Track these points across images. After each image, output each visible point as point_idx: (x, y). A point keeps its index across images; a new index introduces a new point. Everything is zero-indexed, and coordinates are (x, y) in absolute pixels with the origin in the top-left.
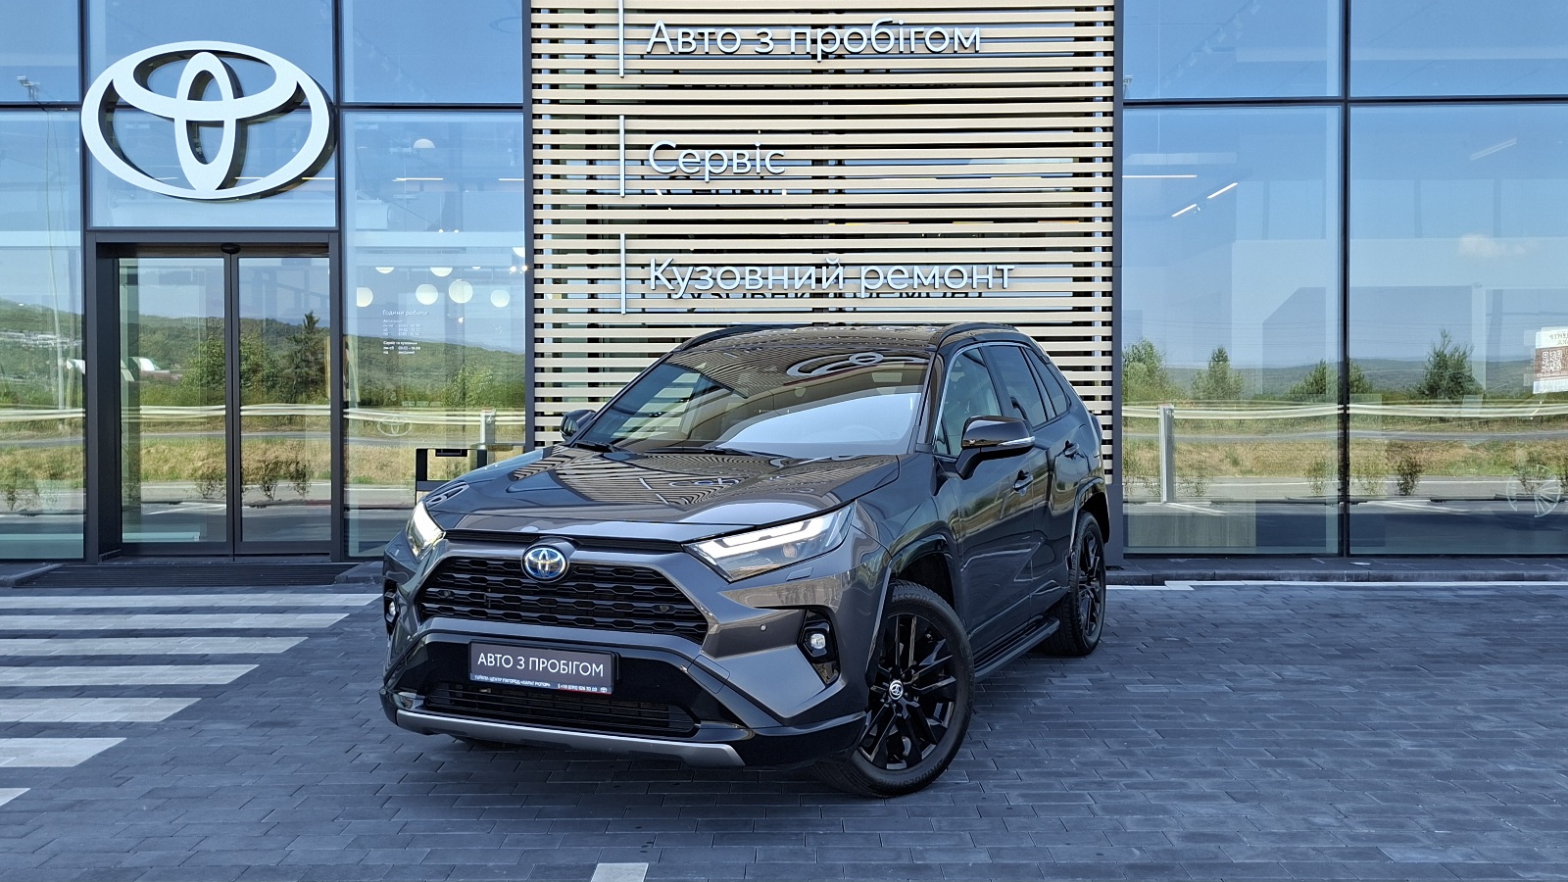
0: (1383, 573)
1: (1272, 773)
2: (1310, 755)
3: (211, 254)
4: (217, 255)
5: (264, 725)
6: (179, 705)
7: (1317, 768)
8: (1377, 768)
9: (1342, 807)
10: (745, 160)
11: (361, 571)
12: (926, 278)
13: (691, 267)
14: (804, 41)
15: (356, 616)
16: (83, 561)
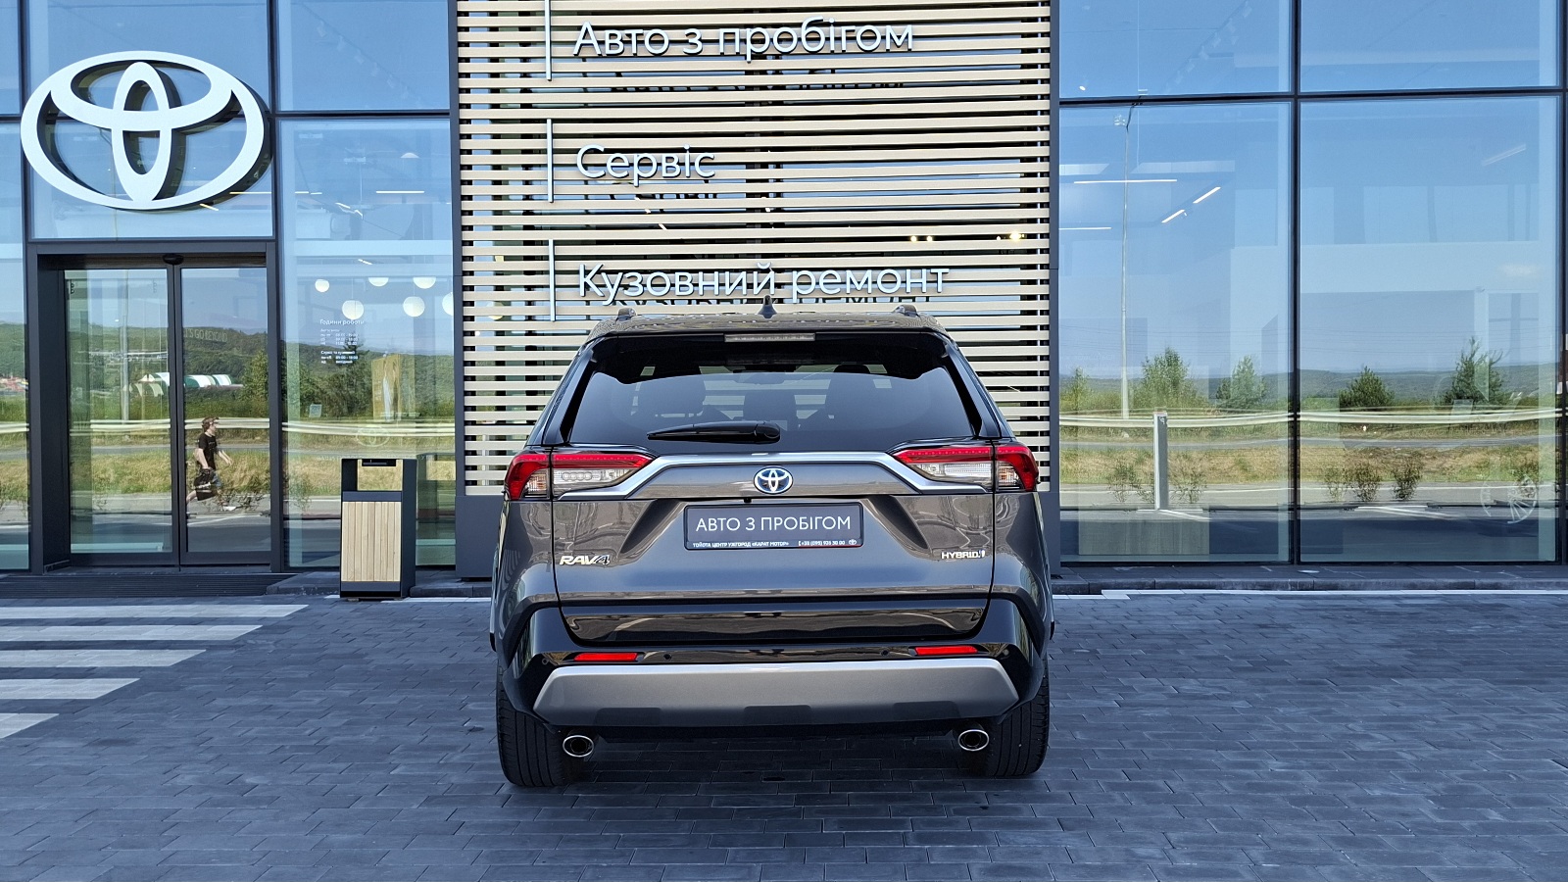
0: (1329, 581)
1: (1117, 797)
3: (154, 265)
4: (160, 265)
5: (102, 743)
7: (1168, 792)
8: (1232, 792)
10: (674, 164)
11: (294, 582)
12: (859, 283)
13: (621, 274)
14: (733, 41)
15: (270, 627)
16: (28, 571)
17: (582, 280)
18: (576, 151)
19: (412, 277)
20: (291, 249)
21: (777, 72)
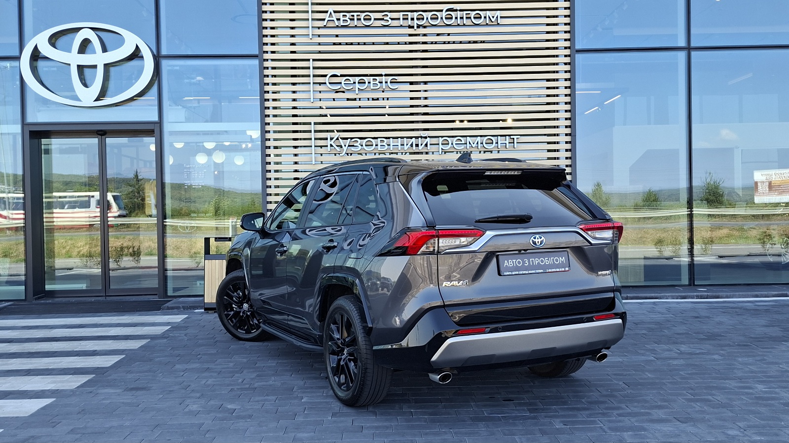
0: (714, 294)
1: (695, 405)
2: (712, 395)
3: (91, 136)
4: (94, 136)
5: (132, 389)
6: (84, 379)
7: (718, 402)
8: (751, 401)
9: (741, 424)
10: (377, 82)
11: (175, 303)
12: (474, 143)
13: (349, 140)
14: (407, 19)
15: (175, 327)
16: (25, 300)
17: (329, 142)
18: (325, 76)
19: (203, 142)
20: (167, 127)
21: (425, 35)
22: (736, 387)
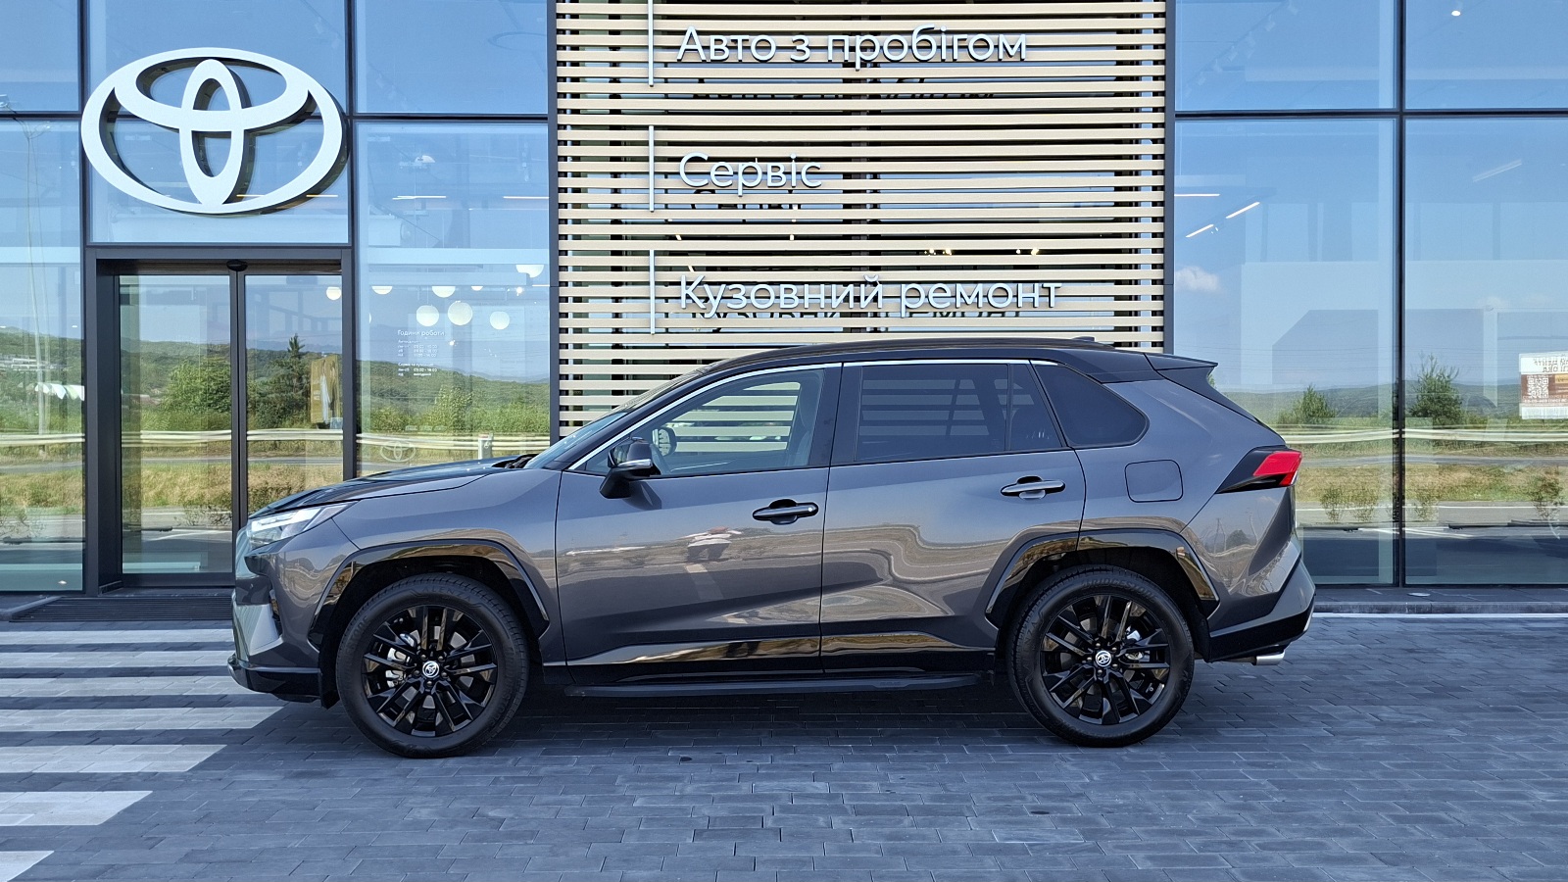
0: (1445, 604)
1: (1413, 830)
2: (1446, 809)
3: (216, 271)
4: (223, 272)
5: (300, 775)
6: (204, 752)
7: (1457, 824)
8: (1523, 824)
10: (780, 173)
12: (969, 297)
13: (723, 286)
14: (843, 48)
16: (82, 593)
17: (683, 290)
18: (679, 159)
19: (430, 286)
20: (366, 256)
21: (875, 81)
22: (1490, 794)
